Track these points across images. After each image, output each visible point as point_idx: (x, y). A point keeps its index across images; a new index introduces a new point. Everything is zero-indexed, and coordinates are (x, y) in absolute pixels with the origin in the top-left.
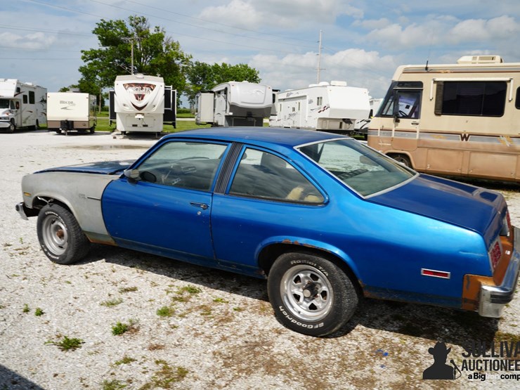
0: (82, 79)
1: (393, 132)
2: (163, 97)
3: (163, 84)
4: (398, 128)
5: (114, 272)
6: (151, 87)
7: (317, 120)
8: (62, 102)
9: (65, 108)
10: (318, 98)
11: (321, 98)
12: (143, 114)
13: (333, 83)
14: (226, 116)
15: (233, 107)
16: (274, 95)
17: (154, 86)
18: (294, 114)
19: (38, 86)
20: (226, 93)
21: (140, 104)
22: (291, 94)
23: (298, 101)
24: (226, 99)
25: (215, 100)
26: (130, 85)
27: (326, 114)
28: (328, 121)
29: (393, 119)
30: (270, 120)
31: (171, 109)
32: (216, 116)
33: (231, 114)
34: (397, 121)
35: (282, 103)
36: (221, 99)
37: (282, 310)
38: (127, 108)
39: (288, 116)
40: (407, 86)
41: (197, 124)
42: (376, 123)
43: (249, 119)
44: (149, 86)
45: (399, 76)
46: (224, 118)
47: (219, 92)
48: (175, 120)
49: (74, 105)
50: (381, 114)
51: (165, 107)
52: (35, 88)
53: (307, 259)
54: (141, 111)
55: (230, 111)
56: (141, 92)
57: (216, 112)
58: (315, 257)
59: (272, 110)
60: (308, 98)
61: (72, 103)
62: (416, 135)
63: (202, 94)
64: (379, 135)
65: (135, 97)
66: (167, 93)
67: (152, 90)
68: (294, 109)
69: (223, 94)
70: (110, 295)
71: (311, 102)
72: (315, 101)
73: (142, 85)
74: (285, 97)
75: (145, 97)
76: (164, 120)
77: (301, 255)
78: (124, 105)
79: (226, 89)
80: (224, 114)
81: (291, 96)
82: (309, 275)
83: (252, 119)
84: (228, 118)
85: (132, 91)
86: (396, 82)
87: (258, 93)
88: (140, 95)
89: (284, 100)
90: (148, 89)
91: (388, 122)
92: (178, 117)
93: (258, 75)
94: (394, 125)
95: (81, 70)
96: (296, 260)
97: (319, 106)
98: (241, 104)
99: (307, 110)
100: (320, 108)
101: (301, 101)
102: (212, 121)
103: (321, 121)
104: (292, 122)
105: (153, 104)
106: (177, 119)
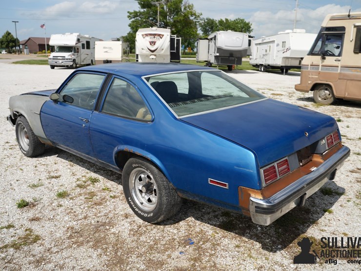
0: (130, 32)
1: (320, 67)
2: (169, 43)
3: (169, 34)
4: (324, 64)
5: (56, 164)
6: (161, 36)
7: (281, 59)
8: (104, 48)
9: (106, 52)
10: (283, 42)
11: (285, 42)
12: (155, 55)
13: (295, 30)
14: (215, 56)
15: (219, 50)
16: (250, 41)
17: (163, 35)
18: (266, 55)
19: (93, 38)
20: (215, 40)
21: (153, 48)
22: (265, 39)
23: (269, 45)
24: (215, 44)
25: (209, 45)
26: (147, 35)
27: (288, 54)
28: (290, 59)
29: (320, 57)
30: (250, 59)
31: (175, 51)
32: (210, 56)
33: (218, 54)
34: (324, 58)
35: (258, 46)
36: (212, 43)
37: (130, 200)
38: (144, 51)
39: (262, 56)
40: (332, 31)
41: (197, 62)
42: (308, 60)
43: (231, 58)
44: (159, 35)
45: (327, 23)
46: (214, 57)
47: (211, 39)
48: (179, 59)
49: (112, 49)
50: (312, 53)
51: (171, 50)
52: (90, 39)
53: (141, 164)
54: (154, 53)
55: (217, 53)
56: (153, 40)
57: (210, 53)
58: (145, 163)
59: (248, 51)
60: (276, 42)
61: (111, 48)
62: (338, 69)
63: (200, 40)
64: (309, 70)
65: (149, 44)
66: (172, 40)
67: (161, 38)
68: (266, 51)
69: (213, 41)
70: (40, 180)
71: (278, 45)
72: (281, 44)
73: (154, 35)
74: (261, 42)
75: (156, 44)
76: (171, 59)
77: (138, 160)
78: (143, 49)
79: (215, 36)
80: (214, 55)
81: (264, 41)
82: (146, 176)
83: (233, 58)
84: (216, 57)
85: (148, 39)
86: (324, 28)
87: (238, 39)
88: (153, 42)
89: (260, 44)
90: (158, 37)
91: (317, 59)
92: (182, 57)
93: (251, 26)
94: (321, 61)
95: (130, 26)
96: (135, 164)
97: (283, 49)
98: (225, 48)
99: (275, 52)
100: (284, 50)
101: (271, 45)
102: (207, 60)
103: (284, 59)
104: (264, 61)
105: (162, 48)
106: (181, 59)
